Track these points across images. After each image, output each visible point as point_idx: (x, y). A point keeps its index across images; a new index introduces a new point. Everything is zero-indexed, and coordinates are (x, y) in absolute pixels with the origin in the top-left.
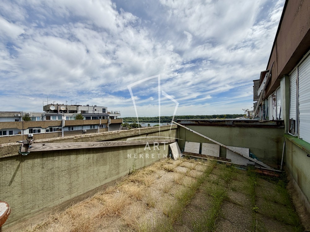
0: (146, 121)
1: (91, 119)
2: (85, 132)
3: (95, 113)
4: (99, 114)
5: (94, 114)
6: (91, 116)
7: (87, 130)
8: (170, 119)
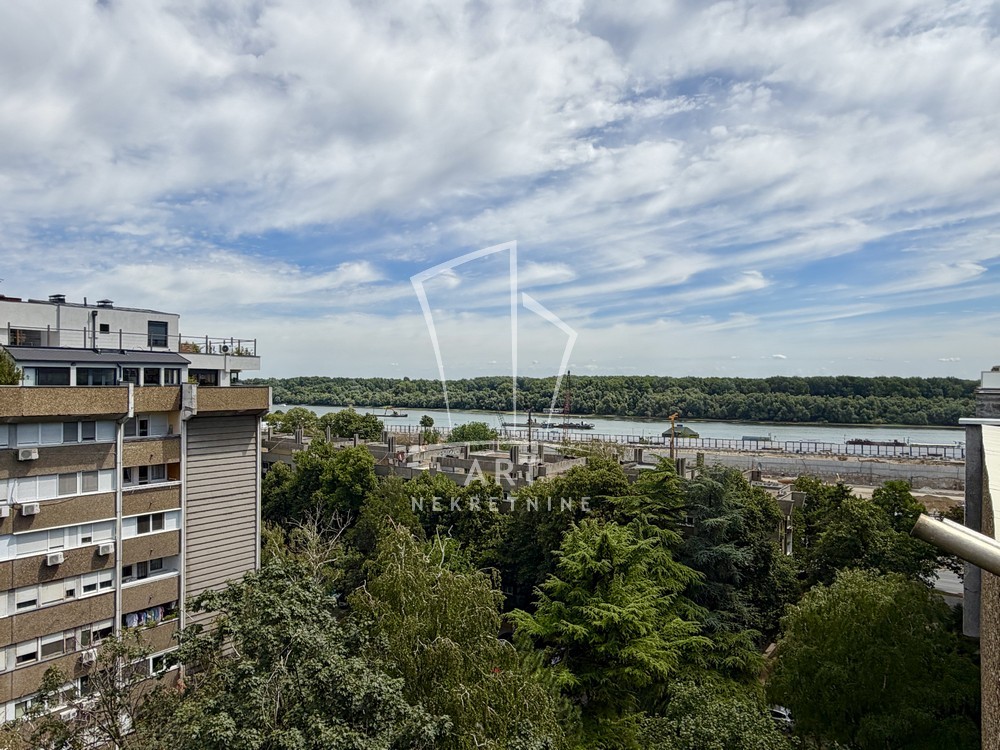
0: (413, 401)
1: (73, 382)
2: (29, 463)
3: (99, 345)
4: (122, 352)
5: (95, 350)
6: (73, 363)
7: (41, 450)
8: (544, 395)
